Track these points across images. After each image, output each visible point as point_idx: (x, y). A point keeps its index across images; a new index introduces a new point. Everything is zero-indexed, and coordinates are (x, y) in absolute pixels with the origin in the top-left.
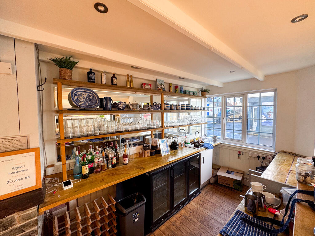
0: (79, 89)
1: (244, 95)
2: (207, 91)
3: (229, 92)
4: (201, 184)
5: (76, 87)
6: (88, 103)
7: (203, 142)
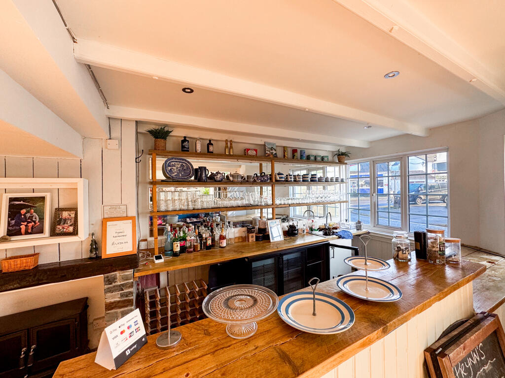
0: (172, 159)
1: (402, 158)
2: (346, 155)
5: (170, 157)
6: (182, 174)
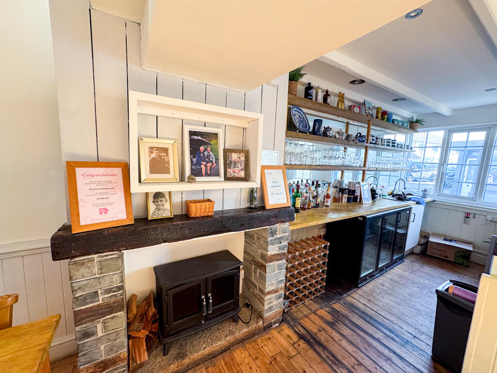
1: (491, 128)
2: (420, 123)
3: (463, 124)
4: (406, 250)
7: (412, 195)
